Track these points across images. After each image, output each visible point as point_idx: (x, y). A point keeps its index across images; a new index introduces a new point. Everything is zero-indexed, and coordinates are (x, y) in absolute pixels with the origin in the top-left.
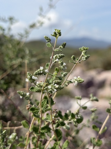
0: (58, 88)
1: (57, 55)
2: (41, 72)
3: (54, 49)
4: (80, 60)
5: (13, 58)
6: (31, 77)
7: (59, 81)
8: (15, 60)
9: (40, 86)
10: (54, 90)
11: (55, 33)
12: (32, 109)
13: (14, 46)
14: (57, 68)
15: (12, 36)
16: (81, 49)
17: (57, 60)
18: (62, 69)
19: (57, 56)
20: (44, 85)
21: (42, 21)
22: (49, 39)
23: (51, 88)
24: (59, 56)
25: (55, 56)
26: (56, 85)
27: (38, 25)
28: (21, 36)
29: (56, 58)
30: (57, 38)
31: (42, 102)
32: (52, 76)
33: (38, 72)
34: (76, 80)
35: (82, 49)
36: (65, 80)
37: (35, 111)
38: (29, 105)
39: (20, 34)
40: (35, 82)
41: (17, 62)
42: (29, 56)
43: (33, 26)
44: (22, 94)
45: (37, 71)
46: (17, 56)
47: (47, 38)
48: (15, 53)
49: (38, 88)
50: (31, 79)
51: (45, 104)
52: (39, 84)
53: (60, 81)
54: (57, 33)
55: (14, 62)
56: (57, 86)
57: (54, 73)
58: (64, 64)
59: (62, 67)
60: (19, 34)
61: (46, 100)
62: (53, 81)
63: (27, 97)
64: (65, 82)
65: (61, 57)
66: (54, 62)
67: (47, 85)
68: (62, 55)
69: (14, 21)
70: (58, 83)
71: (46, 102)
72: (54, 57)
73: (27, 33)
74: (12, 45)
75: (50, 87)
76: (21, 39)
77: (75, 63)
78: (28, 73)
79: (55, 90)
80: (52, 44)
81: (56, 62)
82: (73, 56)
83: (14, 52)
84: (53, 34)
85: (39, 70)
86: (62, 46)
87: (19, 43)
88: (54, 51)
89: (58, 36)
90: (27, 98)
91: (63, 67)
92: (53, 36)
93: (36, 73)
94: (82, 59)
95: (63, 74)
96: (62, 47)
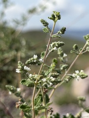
0: (54, 81)
1: (55, 42)
2: (35, 61)
3: (52, 34)
4: (84, 51)
5: (5, 50)
6: (23, 67)
7: (56, 74)
8: (8, 52)
9: (33, 79)
10: (49, 84)
11: (53, 16)
12: (23, 107)
13: (7, 36)
14: (55, 59)
15: (5, 23)
16: (85, 38)
17: (55, 48)
18: (62, 61)
19: (55, 44)
20: (38, 78)
21: (44, 6)
22: (46, 23)
23: (46, 82)
24: (57, 44)
25: (53, 43)
26: (52, 77)
27: (39, 10)
28: (17, 23)
29: (54, 46)
30: (55, 22)
31: (35, 98)
32: (49, 68)
33: (31, 60)
34: (78, 74)
35: (87, 37)
36: (65, 74)
37: (26, 109)
38: (20, 102)
39: (16, 20)
40: (27, 73)
41: (11, 55)
42: (26, 49)
43: (32, 11)
44: (12, 89)
45: (29, 60)
46: (11, 48)
47: (44, 21)
48: (8, 44)
49: (31, 81)
50: (22, 69)
51: (39, 101)
52: (33, 77)
53: (58, 74)
54: (56, 16)
55: (6, 55)
56: (53, 79)
57: (51, 65)
58: (65, 55)
59: (62, 58)
60: (14, 21)
61: (40, 97)
62: (49, 73)
63: (17, 93)
64: (65, 77)
65: (60, 45)
66: (51, 50)
67: (41, 78)
68: (62, 42)
69: (9, 4)
70: (55, 76)
71: (40, 99)
72: (52, 45)
73: (25, 19)
74: (4, 33)
75: (44, 80)
76: (17, 26)
77: (77, 54)
78: (19, 62)
79: (51, 84)
80: (49, 29)
81: (53, 51)
82: (75, 45)
83: (6, 42)
84: (51, 17)
85: (32, 59)
86: (61, 31)
87: (13, 32)
88: (51, 38)
89: (56, 19)
90: (18, 95)
91: (64, 58)
92: (50, 19)
93: (29, 62)
94: (87, 50)
95: (62, 67)
96: (61, 33)
